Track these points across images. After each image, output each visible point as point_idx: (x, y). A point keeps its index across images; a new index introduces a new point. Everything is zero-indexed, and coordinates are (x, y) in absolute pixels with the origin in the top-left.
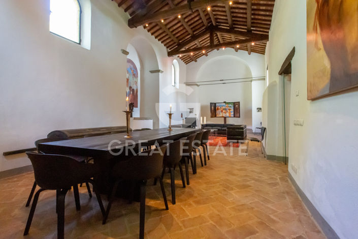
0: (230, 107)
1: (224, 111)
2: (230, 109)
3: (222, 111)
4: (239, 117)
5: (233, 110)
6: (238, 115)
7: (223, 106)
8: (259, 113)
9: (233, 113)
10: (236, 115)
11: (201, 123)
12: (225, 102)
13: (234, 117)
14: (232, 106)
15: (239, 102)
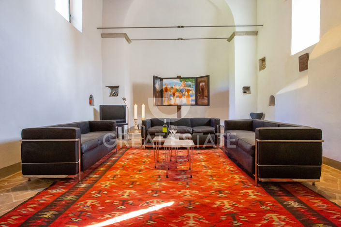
0: (190, 86)
1: (177, 94)
2: (188, 91)
3: (174, 94)
4: (208, 104)
5: (194, 92)
6: (206, 101)
7: (176, 84)
8: (247, 96)
9: (194, 98)
10: (200, 101)
11: (136, 117)
12: (179, 77)
13: (197, 104)
14: (192, 84)
15: (208, 77)
